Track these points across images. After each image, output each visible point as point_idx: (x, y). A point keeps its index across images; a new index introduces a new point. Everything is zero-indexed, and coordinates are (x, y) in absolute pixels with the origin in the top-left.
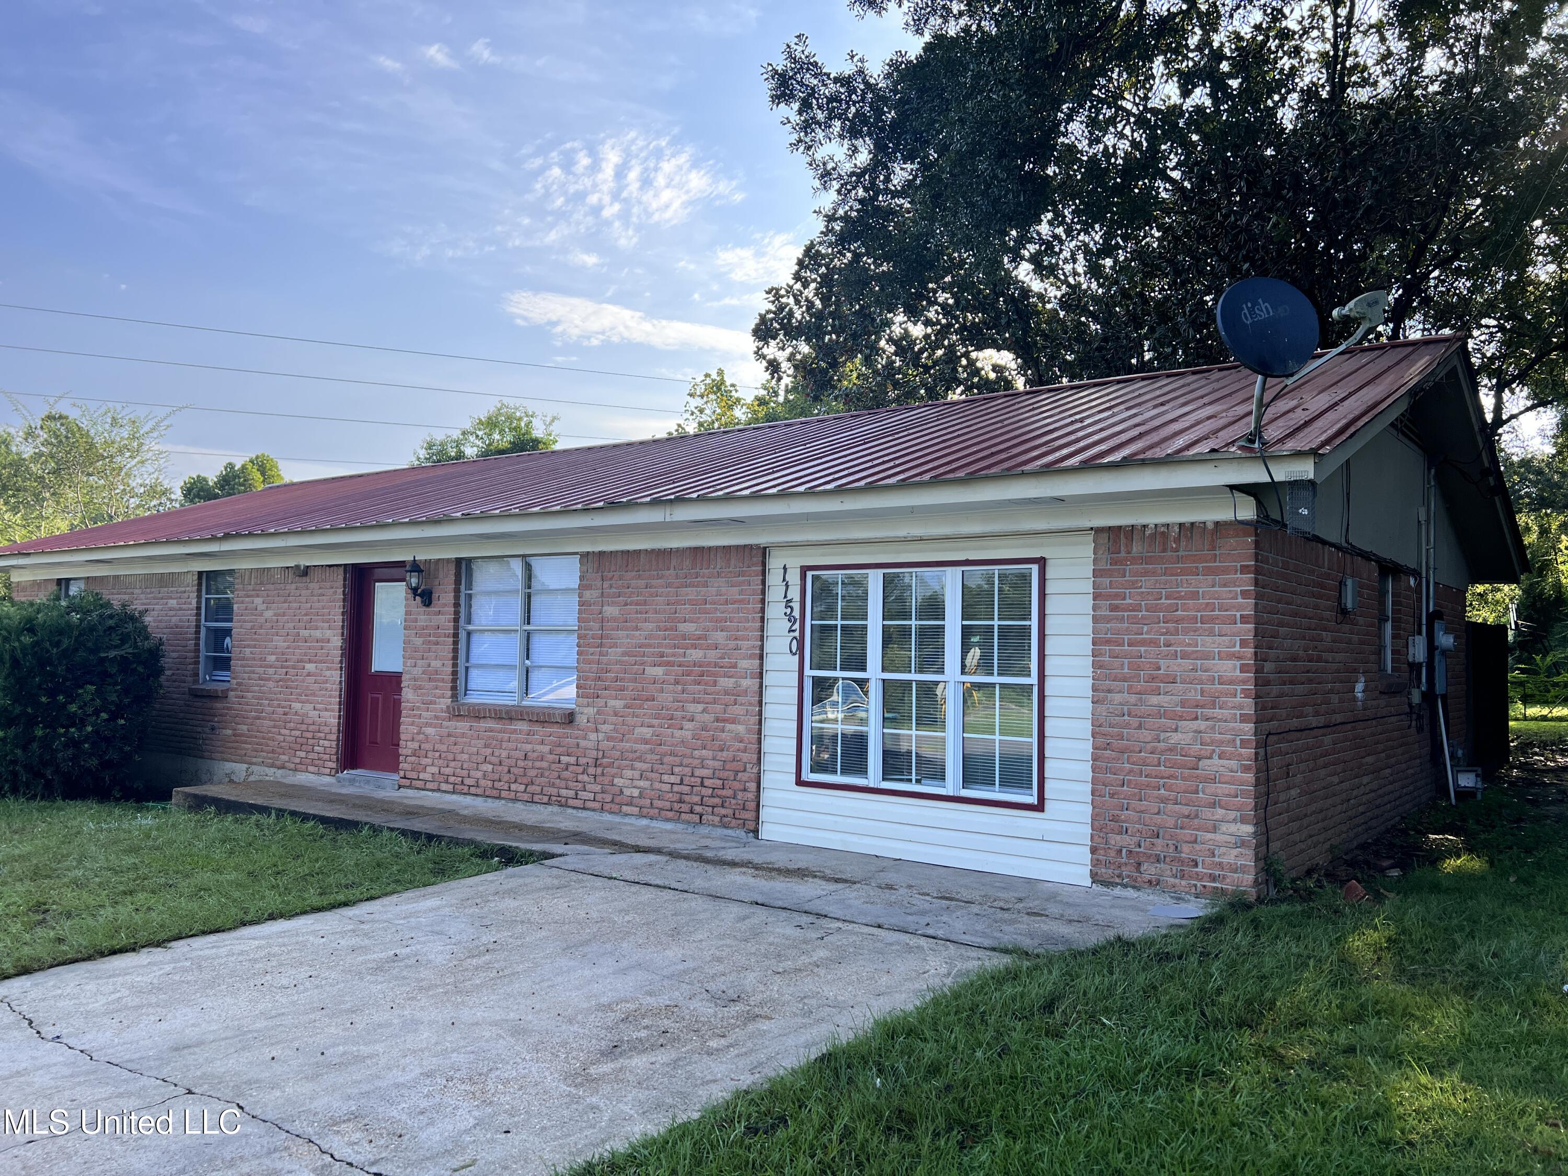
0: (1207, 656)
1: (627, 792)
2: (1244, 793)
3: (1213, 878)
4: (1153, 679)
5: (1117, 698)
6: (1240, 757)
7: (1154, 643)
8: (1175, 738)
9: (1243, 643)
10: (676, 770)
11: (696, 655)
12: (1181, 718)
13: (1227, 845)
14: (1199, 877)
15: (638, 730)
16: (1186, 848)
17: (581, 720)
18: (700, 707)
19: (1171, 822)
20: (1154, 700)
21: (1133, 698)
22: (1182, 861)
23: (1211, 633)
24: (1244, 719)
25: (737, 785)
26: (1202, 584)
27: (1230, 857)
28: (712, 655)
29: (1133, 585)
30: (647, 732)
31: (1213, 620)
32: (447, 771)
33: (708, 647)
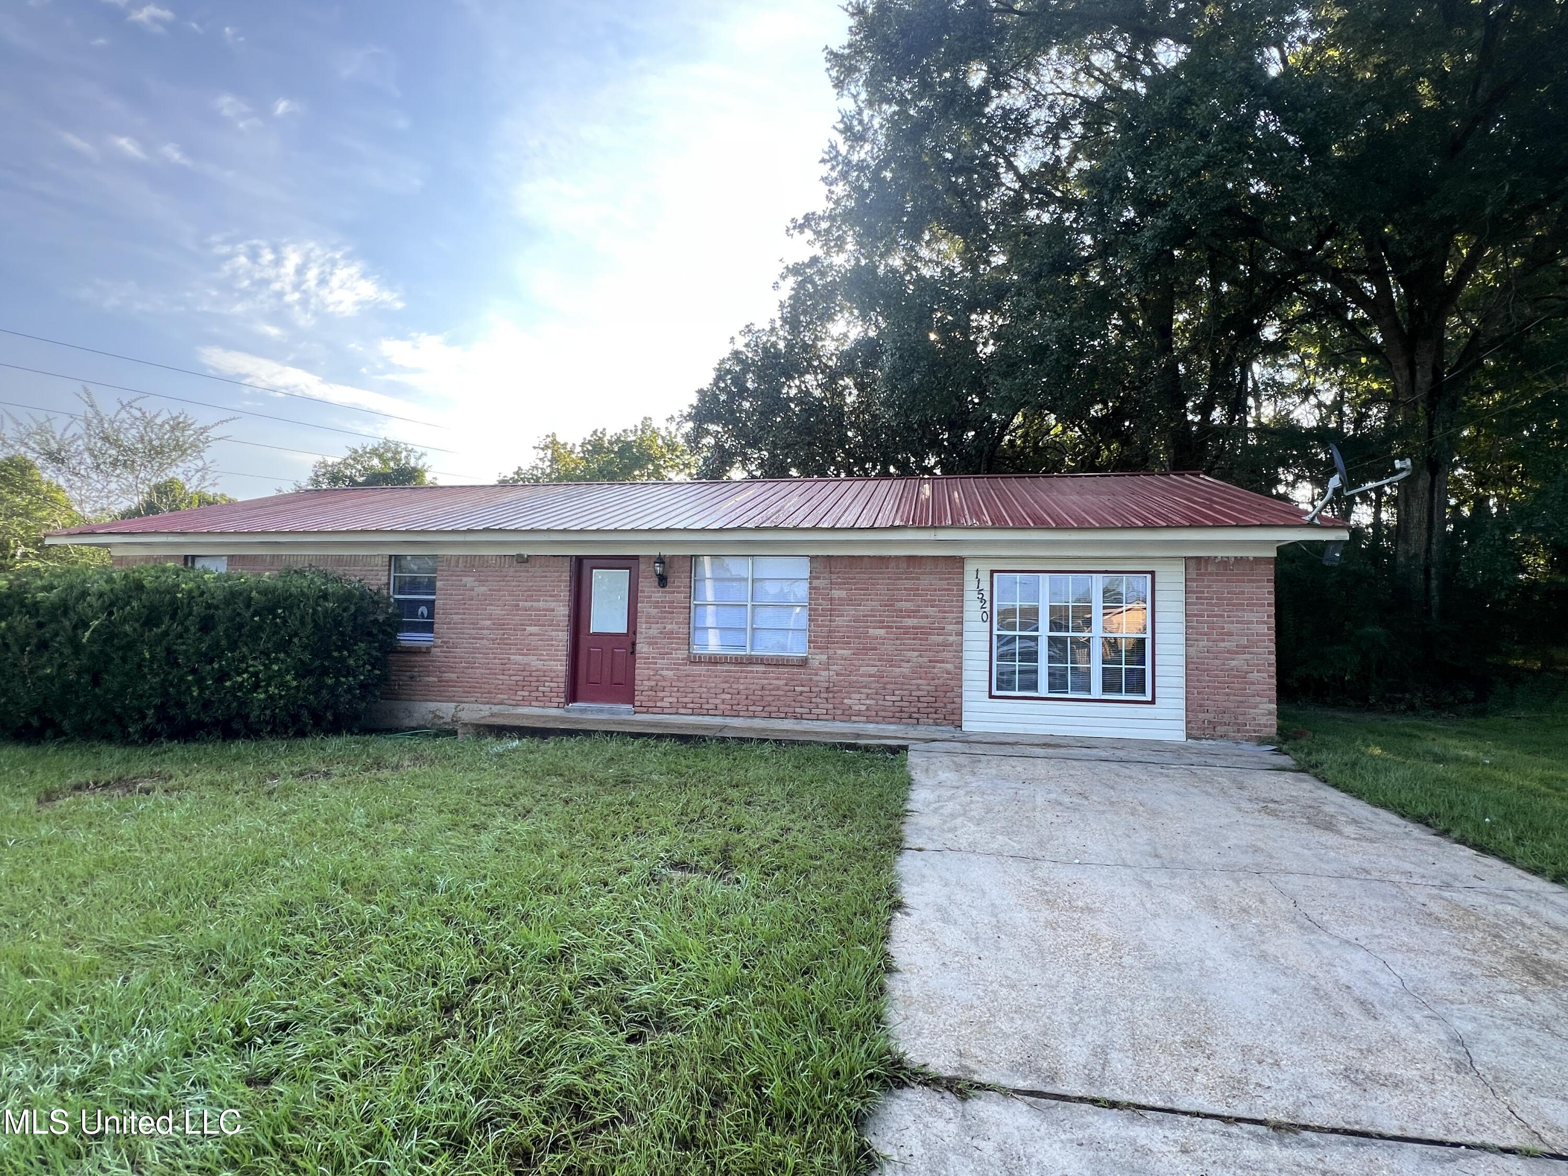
0: (1251, 622)
1: (857, 708)
2: (1270, 689)
3: (1255, 731)
4: (1222, 634)
5: (1201, 643)
6: (1268, 671)
7: (1223, 616)
8: (1233, 663)
9: (1269, 616)
10: (897, 692)
11: (910, 622)
12: (1237, 653)
13: (1263, 715)
14: (1247, 731)
15: (862, 669)
16: (1240, 717)
17: (814, 663)
18: (916, 654)
19: (1232, 705)
20: (1222, 644)
21: (1211, 644)
22: (1238, 724)
23: (1252, 611)
24: (1270, 653)
25: (946, 700)
26: (1247, 588)
27: (1263, 720)
28: (924, 622)
29: (1210, 587)
30: (872, 670)
31: (1254, 605)
32: (685, 700)
33: (922, 617)
